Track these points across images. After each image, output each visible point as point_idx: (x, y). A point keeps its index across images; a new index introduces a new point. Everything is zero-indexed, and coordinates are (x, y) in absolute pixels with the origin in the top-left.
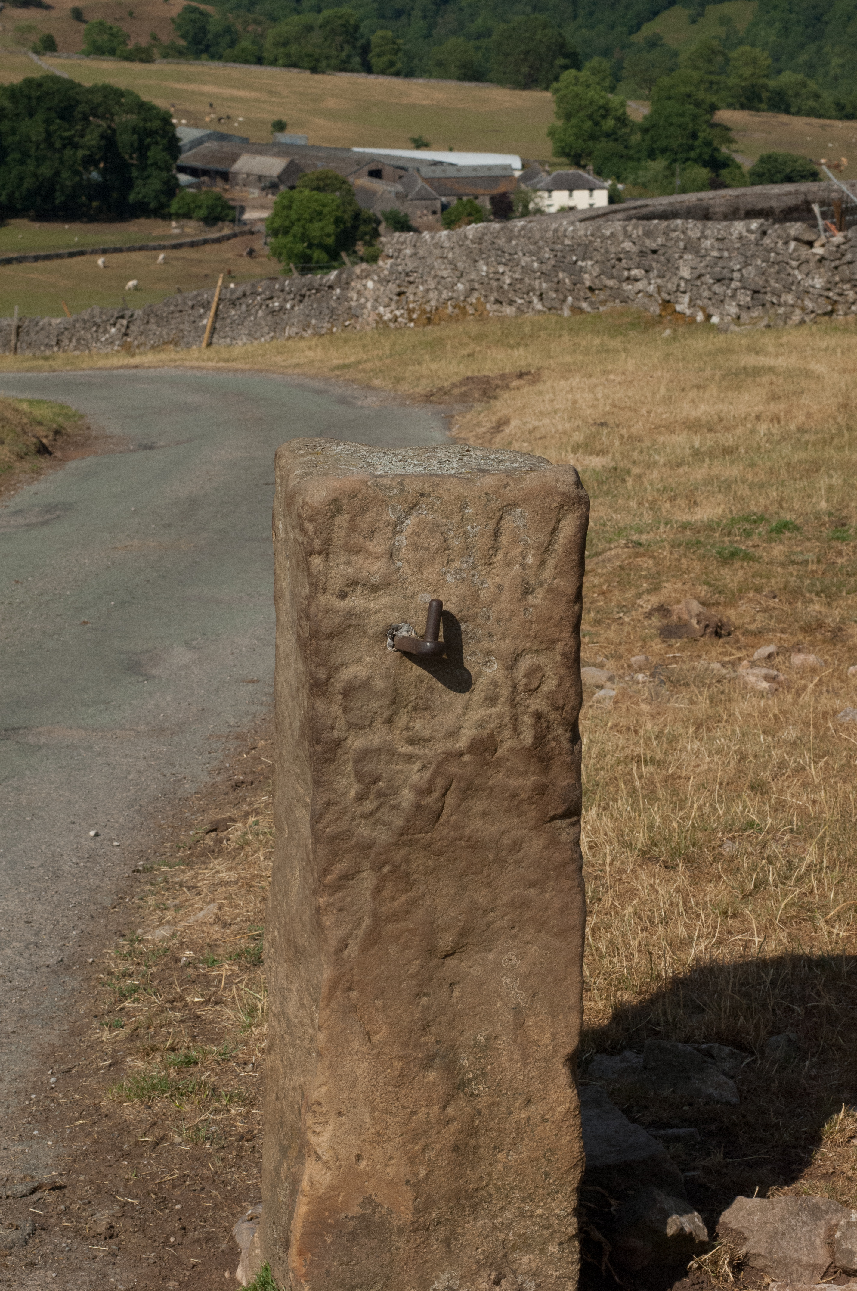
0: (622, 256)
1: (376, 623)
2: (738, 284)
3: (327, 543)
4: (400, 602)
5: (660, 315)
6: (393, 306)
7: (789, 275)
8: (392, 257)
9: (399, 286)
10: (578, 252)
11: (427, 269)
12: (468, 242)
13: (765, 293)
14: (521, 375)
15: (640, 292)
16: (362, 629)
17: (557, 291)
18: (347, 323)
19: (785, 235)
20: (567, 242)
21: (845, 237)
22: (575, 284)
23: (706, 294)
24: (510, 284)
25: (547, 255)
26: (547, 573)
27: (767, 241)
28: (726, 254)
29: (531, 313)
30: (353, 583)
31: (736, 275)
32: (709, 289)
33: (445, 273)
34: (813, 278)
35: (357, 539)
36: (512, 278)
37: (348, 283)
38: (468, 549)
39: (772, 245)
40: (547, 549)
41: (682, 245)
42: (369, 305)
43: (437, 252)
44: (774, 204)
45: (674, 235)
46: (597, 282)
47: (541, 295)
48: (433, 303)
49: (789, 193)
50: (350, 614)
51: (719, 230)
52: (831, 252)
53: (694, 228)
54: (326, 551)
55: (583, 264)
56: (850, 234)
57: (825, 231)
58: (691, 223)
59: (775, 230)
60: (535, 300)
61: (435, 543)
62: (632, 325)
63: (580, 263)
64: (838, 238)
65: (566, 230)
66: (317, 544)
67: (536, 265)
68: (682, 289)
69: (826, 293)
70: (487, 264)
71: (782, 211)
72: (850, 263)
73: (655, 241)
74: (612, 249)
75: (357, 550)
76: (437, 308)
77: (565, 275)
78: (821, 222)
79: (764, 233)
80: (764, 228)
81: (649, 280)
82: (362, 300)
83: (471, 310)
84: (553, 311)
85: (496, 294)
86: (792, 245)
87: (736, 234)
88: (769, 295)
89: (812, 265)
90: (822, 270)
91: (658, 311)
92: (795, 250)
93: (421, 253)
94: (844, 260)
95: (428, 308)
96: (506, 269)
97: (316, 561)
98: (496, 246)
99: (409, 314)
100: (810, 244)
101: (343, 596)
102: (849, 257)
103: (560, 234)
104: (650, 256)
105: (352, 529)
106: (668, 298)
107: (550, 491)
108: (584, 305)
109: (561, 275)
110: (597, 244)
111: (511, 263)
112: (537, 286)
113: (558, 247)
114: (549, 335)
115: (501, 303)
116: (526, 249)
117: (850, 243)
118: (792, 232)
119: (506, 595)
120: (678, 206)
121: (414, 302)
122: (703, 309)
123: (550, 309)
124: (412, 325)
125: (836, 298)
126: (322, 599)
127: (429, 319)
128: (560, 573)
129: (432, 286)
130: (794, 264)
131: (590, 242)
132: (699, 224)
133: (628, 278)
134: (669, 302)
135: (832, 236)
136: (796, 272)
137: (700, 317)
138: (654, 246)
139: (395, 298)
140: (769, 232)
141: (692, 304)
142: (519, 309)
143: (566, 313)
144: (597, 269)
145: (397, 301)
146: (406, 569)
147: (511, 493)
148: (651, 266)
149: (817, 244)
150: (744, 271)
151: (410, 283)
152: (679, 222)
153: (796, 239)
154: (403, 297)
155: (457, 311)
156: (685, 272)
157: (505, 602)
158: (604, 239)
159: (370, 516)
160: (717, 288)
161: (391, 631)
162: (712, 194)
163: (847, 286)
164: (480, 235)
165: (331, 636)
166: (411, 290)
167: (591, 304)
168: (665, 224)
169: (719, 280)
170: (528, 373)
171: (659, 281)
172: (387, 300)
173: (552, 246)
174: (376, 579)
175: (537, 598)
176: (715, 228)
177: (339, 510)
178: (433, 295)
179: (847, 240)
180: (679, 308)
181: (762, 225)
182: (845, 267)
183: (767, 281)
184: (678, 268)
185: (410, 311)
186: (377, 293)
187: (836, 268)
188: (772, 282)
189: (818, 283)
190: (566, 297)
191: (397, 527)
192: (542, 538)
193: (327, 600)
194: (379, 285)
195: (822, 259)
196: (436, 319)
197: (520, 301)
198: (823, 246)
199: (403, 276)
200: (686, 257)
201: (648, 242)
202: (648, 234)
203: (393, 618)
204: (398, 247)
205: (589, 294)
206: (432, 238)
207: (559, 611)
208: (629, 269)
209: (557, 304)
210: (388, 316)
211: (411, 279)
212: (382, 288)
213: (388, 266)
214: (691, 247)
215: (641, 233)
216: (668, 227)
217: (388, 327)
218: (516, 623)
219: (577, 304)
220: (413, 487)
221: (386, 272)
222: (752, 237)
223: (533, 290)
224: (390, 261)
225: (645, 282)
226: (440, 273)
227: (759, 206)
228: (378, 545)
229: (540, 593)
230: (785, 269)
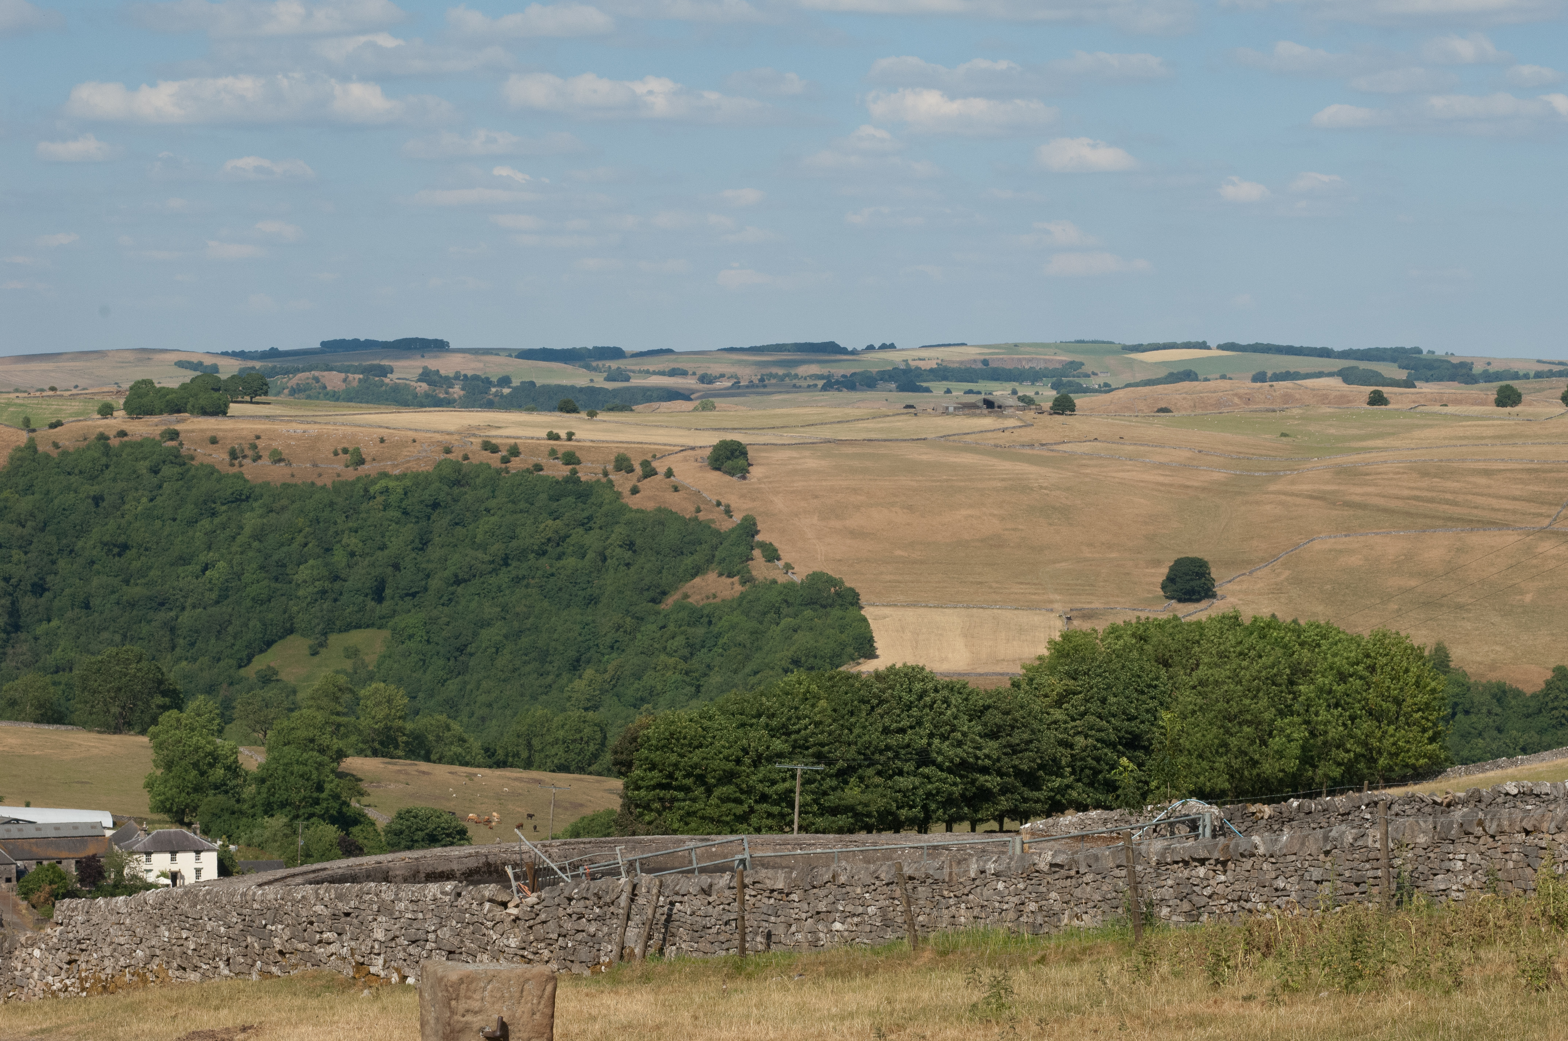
0: (314, 919)
1: (476, 1026)
2: (433, 945)
3: (458, 995)
4: (485, 1018)
5: (354, 978)
6: (63, 975)
7: (484, 935)
8: (61, 924)
9: (69, 953)
10: (268, 916)
11: (101, 936)
12: (148, 908)
13: (461, 953)
14: (244, 1029)
15: (332, 955)
16: (471, 1029)
17: (245, 956)
18: (11, 994)
19: (479, 897)
20: (255, 906)
21: (539, 897)
22: (264, 948)
23: (401, 955)
24: (194, 950)
25: (235, 920)
26: (541, 1007)
27: (461, 902)
28: (420, 916)
29: (217, 979)
30: (468, 1011)
31: (431, 936)
32: (404, 950)
33: (122, 940)
34: (508, 938)
35: (469, 994)
36: (196, 943)
37: (10, 952)
38: (511, 997)
39: (467, 906)
40: (541, 997)
41: (375, 907)
42: (36, 975)
43: (114, 918)
44: (455, 866)
45: (367, 897)
46: (288, 946)
47: (228, 960)
48: (109, 971)
49: (470, 855)
50: (467, 1023)
51: (413, 892)
52: (525, 912)
53: (387, 891)
54: (457, 999)
55: (273, 928)
56: (543, 894)
57: (518, 892)
58: (384, 886)
59: (469, 892)
60: (222, 965)
61: (499, 995)
62: (328, 988)
63: (269, 927)
64: (532, 899)
65: (254, 894)
66: (454, 996)
67: (222, 929)
68: (376, 951)
69: (521, 952)
70: (169, 930)
71: (463, 874)
72: (544, 922)
73: (348, 904)
74: (304, 913)
75: (469, 998)
76: (113, 976)
77: (254, 939)
78: (514, 884)
79: (459, 895)
80: (459, 890)
81: (342, 942)
82: (28, 970)
83: (150, 977)
84: (242, 976)
85: (179, 959)
86: (487, 905)
87: (430, 897)
88: (464, 955)
89: (507, 925)
90: (517, 930)
91: (351, 974)
92: (489, 911)
93: (95, 919)
94: (538, 920)
95: (103, 977)
96: (189, 934)
97: (453, 1003)
98: (179, 911)
99: (81, 982)
100: (505, 905)
101: (463, 1016)
102: (543, 916)
103: (248, 898)
104: (343, 919)
105: (468, 989)
106: (362, 960)
107: (542, 975)
108: (274, 969)
109: (249, 939)
110: (288, 907)
111: (196, 926)
112: (224, 951)
113: (245, 911)
114: (247, 997)
115: (184, 969)
116: (212, 914)
117: (544, 903)
118: (487, 894)
119: (525, 1016)
120: (357, 869)
121: (87, 970)
122: (398, 970)
123: (237, 974)
124: (84, 994)
125: (530, 956)
126: (456, 1017)
127: (104, 987)
128: (546, 1007)
129: (108, 954)
130: (489, 924)
131: (280, 905)
132: (393, 887)
133: (320, 942)
134: (363, 964)
135: (525, 897)
136: (491, 932)
137: (395, 978)
138: (347, 909)
139: (65, 966)
140: (463, 893)
141: (386, 966)
142: (203, 974)
143: (255, 977)
144: (288, 932)
145: (67, 970)
146: (488, 1005)
147: (528, 975)
148: (344, 928)
149: (509, 905)
150: (439, 932)
151: (82, 950)
152: (373, 884)
153: (490, 900)
154: (74, 965)
155: (135, 978)
156: (379, 935)
157: (525, 1018)
158: (295, 902)
159: (474, 985)
160: (412, 949)
161: (482, 1030)
162: (390, 857)
163: (543, 945)
164: (161, 900)
165: (459, 1032)
166: (83, 957)
167: (282, 968)
168: (357, 887)
169: (413, 942)
170: (251, 1027)
171: (353, 943)
172: (56, 969)
173: (240, 910)
174: (477, 1009)
175: (537, 1016)
176: (409, 890)
177: (463, 982)
178: (107, 962)
179: (541, 900)
180: (373, 970)
181: (456, 887)
182: (539, 926)
183: (462, 941)
184: (372, 931)
185: (81, 979)
186: (46, 961)
187: (531, 927)
188: (467, 942)
189: (513, 942)
190: (255, 961)
191: (484, 989)
192: (539, 993)
193: (457, 1017)
194: (47, 954)
195: (517, 919)
196: (111, 987)
197: (204, 967)
198: (517, 906)
199: (74, 944)
200: (379, 919)
201: (340, 905)
202: (340, 897)
203: (483, 1024)
204: (69, 913)
205: (279, 958)
206: (107, 904)
207: (546, 1021)
208: (321, 933)
209: (245, 969)
210: (58, 985)
211: (84, 946)
212: (51, 957)
213: (57, 933)
214: (384, 909)
215: (333, 896)
216: (361, 889)
217: (57, 997)
218: (529, 1026)
219: (265, 968)
220: (490, 974)
221: (55, 940)
222: (447, 898)
223: (220, 955)
224: (59, 929)
225: (338, 945)
226: (116, 940)
227: (440, 870)
228: (477, 996)
229: (538, 1014)
230: (480, 930)
